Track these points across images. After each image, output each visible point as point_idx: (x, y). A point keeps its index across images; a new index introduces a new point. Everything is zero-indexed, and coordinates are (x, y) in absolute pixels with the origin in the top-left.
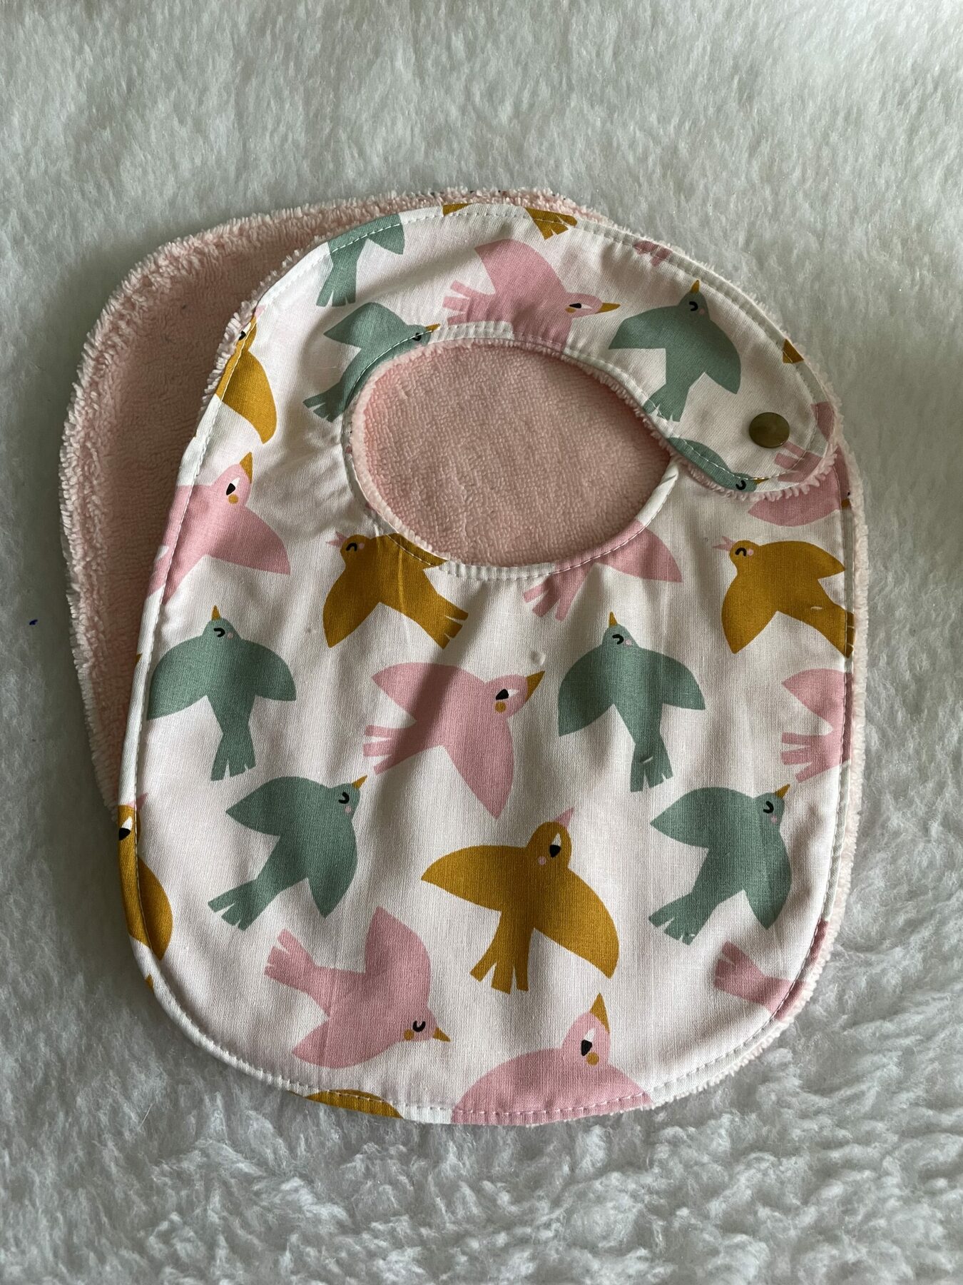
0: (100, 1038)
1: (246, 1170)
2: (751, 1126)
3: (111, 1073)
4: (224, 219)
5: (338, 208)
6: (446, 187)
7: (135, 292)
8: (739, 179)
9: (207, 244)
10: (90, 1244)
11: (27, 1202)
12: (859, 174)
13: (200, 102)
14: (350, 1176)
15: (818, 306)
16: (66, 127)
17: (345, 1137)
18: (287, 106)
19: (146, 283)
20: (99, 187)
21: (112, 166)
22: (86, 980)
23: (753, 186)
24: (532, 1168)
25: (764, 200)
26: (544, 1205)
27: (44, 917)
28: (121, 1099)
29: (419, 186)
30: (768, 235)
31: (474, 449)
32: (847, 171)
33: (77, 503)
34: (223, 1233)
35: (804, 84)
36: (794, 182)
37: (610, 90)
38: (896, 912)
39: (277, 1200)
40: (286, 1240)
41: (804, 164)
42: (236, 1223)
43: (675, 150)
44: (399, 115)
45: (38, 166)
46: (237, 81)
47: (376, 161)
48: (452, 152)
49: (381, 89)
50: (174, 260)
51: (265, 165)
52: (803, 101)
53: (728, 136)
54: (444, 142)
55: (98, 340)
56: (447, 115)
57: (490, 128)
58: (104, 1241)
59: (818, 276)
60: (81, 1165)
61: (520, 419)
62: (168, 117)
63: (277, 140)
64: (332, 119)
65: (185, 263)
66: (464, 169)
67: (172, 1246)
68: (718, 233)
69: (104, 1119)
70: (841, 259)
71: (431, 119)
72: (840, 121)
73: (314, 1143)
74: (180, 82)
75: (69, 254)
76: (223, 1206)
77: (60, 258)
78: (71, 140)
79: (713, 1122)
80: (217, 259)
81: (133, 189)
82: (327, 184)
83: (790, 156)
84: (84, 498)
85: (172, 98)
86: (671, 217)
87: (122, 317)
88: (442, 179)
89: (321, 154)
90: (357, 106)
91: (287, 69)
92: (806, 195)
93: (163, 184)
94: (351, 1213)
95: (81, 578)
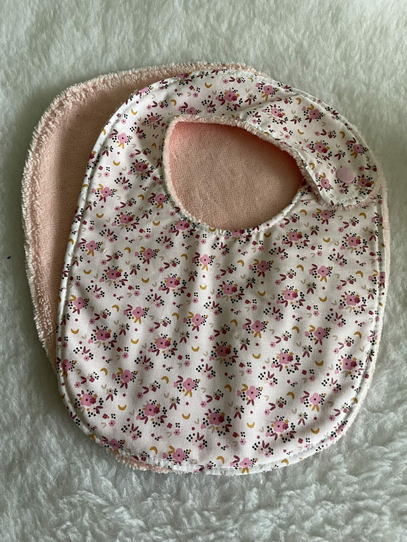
0: (37, 443)
1: (100, 502)
2: (325, 490)
3: (42, 458)
4: (96, 75)
5: (148, 70)
6: (197, 61)
7: (56, 108)
8: (331, 59)
9: (88, 87)
10: (32, 533)
11: (5, 514)
12: (385, 57)
13: (86, 21)
14: (146, 507)
15: (366, 119)
16: (26, 32)
17: (143, 489)
18: (125, 23)
19: (61, 105)
20: (40, 60)
21: (46, 51)
22: (31, 418)
23: (337, 62)
24: (226, 506)
25: (342, 69)
26: (231, 522)
27: (13, 389)
28: (46, 470)
29: (184, 61)
30: (343, 86)
31: (207, 183)
32: (381, 56)
33: (29, 204)
34: (90, 530)
35: (362, 15)
36: (356, 61)
37: (272, 17)
38: (392, 396)
39: (113, 517)
40: (117, 535)
41: (361, 52)
42: (96, 525)
43: (301, 45)
44: (176, 28)
45: (13, 50)
46: (103, 11)
47: (165, 49)
48: (200, 45)
49: (168, 15)
50: (74, 94)
51: (115, 51)
52: (361, 23)
53: (326, 39)
54: (196, 41)
55: (39, 130)
56: (198, 28)
57: (217, 34)
58: (38, 532)
59: (366, 105)
60: (28, 498)
61: (228, 169)
62: (71, 28)
63: (120, 38)
64: (145, 29)
65: (79, 95)
66: (205, 52)
67: (68, 535)
68: (320, 84)
69: (38, 478)
70: (377, 97)
71: (190, 30)
72: (378, 33)
73: (130, 491)
74: (77, 11)
75: (26, 90)
76: (90, 518)
77: (22, 92)
78: (28, 38)
79: (308, 488)
80: (93, 94)
81: (55, 60)
82: (143, 59)
83: (354, 49)
84: (32, 202)
85: (74, 19)
86: (299, 76)
87: (50, 120)
88: (195, 57)
89: (140, 45)
90: (156, 24)
91: (126, 6)
92: (361, 67)
93: (69, 59)
94: (146, 523)
95: (30, 238)
